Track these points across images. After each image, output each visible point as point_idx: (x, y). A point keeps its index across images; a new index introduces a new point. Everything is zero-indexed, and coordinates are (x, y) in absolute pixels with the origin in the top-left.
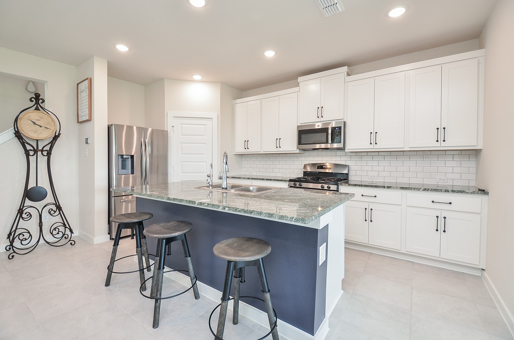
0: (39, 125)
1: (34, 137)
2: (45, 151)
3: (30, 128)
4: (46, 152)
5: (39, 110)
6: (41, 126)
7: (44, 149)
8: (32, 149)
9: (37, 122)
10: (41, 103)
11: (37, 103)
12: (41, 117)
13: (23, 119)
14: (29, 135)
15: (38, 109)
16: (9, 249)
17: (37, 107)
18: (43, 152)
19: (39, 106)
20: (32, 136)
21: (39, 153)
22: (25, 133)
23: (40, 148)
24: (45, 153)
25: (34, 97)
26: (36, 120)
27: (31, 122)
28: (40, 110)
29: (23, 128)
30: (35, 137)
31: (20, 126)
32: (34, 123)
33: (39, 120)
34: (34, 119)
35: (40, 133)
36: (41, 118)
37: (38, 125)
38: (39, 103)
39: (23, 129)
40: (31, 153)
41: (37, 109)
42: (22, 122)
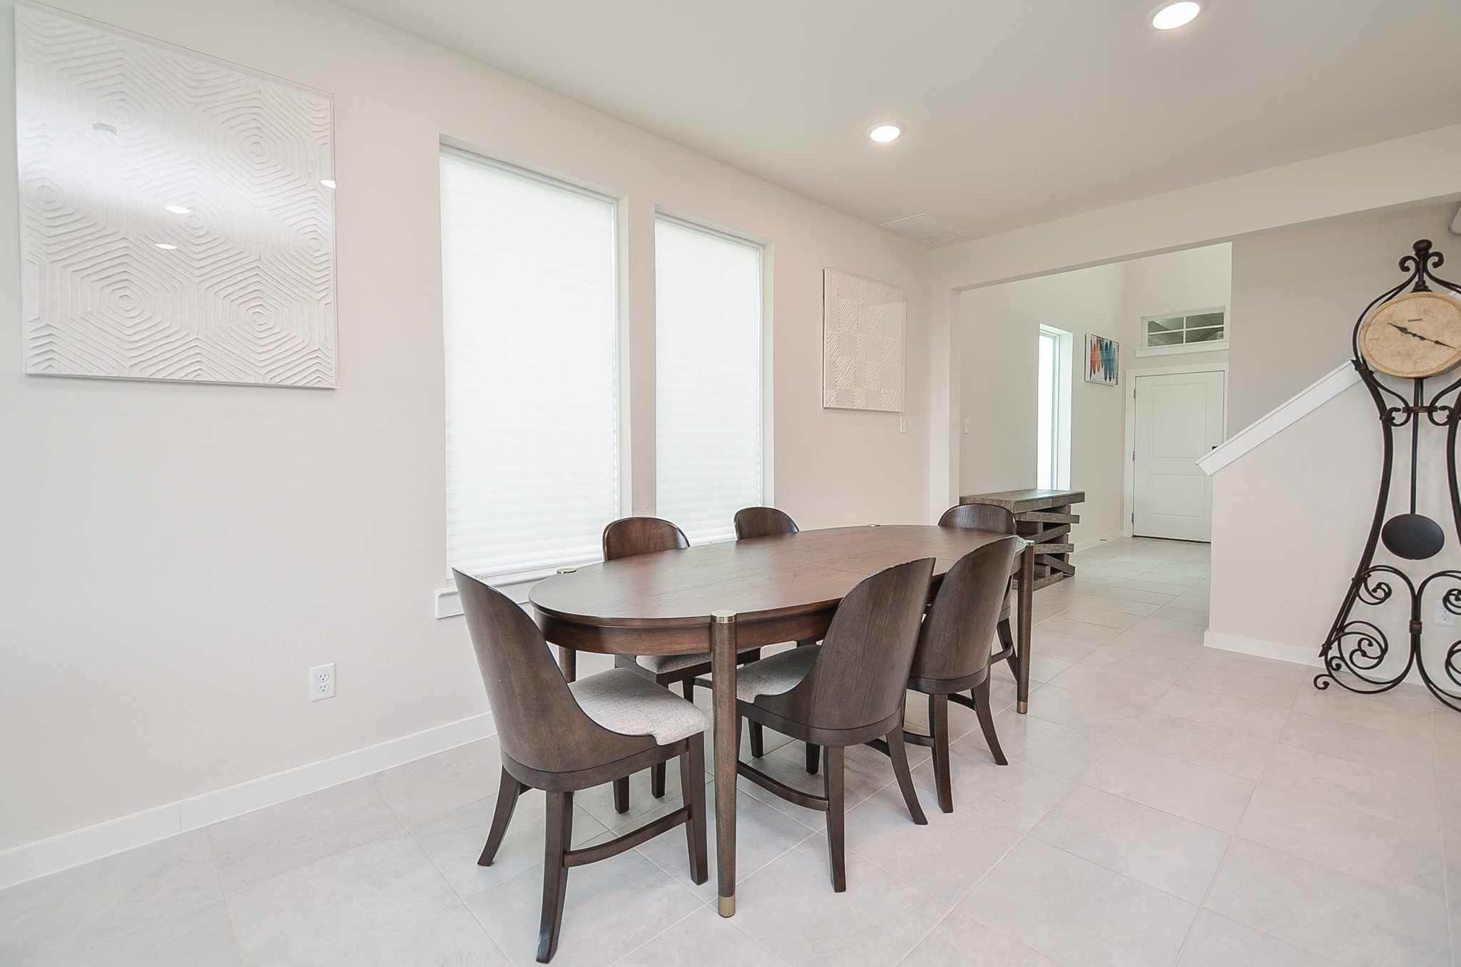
0: (1418, 334)
1: (1403, 372)
2: (1443, 408)
3: (1393, 348)
4: (1447, 412)
5: (1426, 289)
6: (1422, 338)
7: (1439, 404)
8: (1402, 405)
9: (1413, 328)
10: (1436, 265)
11: (1421, 269)
12: (1425, 310)
13: (1373, 327)
14: (1386, 368)
15: (1422, 288)
16: (1323, 686)
17: (1421, 283)
18: (1434, 413)
19: (1426, 277)
20: (1396, 369)
21: (1423, 416)
22: (1377, 362)
23: (1427, 403)
24: (1441, 416)
25: (1413, 254)
26: (1409, 321)
27: (1396, 329)
28: (1430, 288)
29: (1372, 350)
30: (1404, 370)
31: (1365, 345)
32: (1403, 330)
33: (1420, 320)
34: (1402, 321)
35: (1421, 358)
36: (1426, 312)
37: (1414, 335)
38: (1425, 270)
39: (1373, 352)
40: (1399, 417)
41: (1419, 288)
42: (1369, 336)
